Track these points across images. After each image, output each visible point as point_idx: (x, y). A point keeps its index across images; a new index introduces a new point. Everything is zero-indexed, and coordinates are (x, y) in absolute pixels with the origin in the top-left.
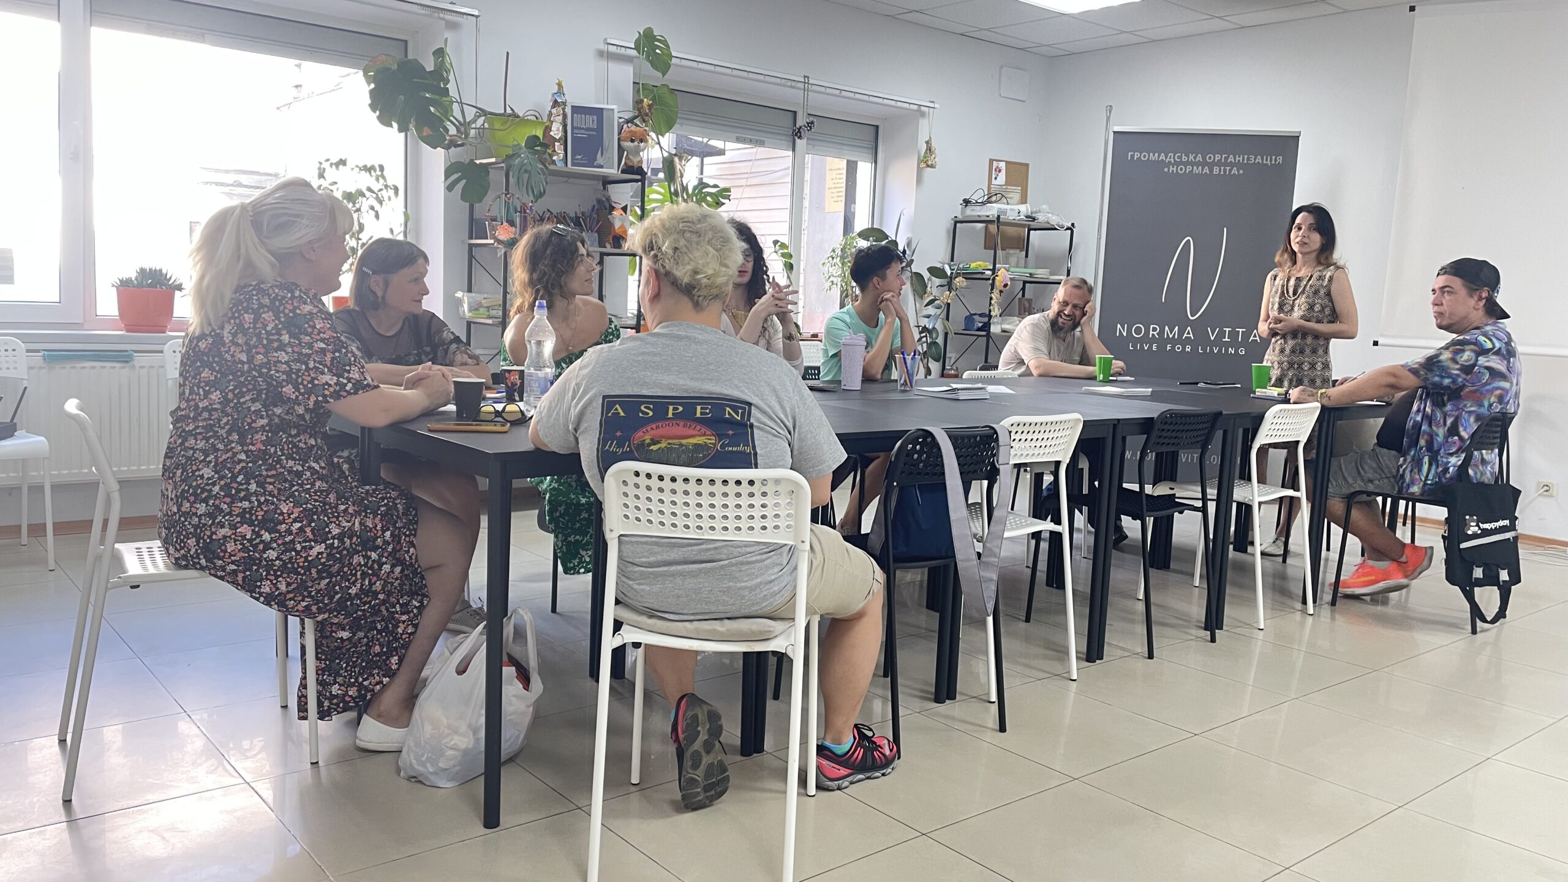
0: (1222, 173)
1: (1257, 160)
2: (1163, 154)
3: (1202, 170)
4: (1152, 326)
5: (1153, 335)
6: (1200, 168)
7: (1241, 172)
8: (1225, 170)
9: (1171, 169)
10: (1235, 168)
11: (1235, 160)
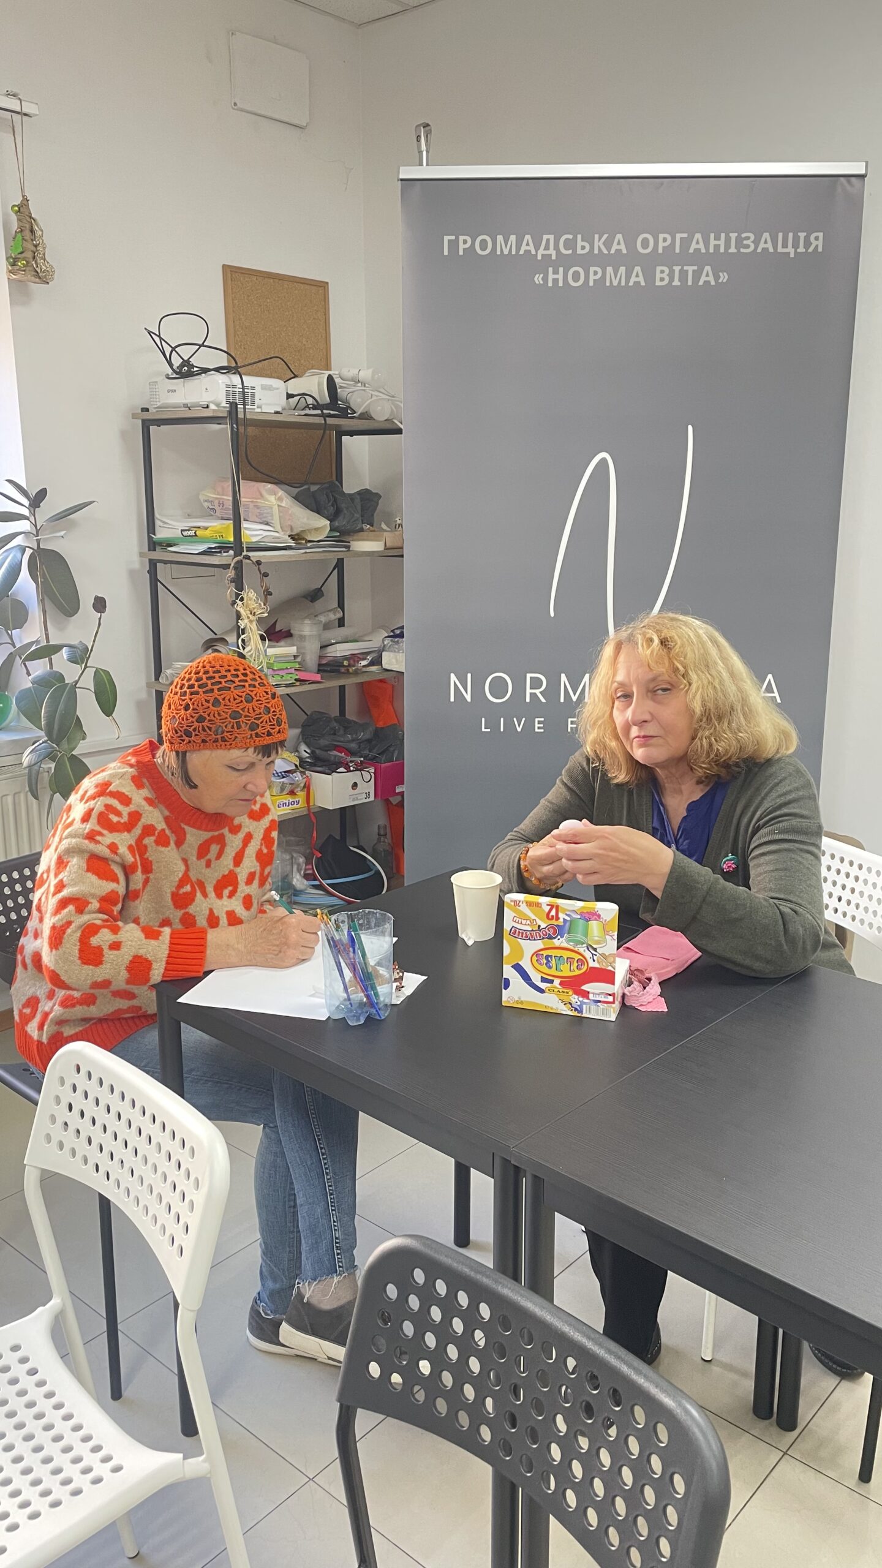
0: (676, 283)
1: (762, 245)
2: (528, 237)
3: (628, 278)
4: (529, 676)
5: (531, 694)
6: (622, 270)
7: (724, 277)
8: (683, 275)
9: (551, 276)
10: (708, 268)
11: (707, 246)
